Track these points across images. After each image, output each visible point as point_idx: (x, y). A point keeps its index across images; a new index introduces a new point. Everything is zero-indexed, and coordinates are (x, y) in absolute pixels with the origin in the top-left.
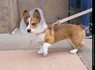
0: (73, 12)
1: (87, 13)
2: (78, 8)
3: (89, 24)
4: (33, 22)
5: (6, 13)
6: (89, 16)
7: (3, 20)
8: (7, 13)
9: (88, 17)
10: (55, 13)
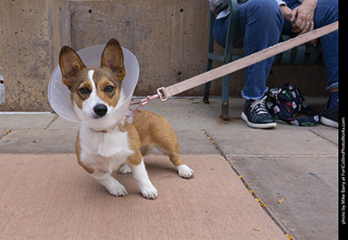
0: (222, 59)
1: (263, 61)
2: (236, 47)
3: (267, 90)
4: (104, 80)
5: (43, 57)
6: (267, 69)
7: (36, 76)
8: (47, 59)
9: (264, 71)
10: (172, 61)
